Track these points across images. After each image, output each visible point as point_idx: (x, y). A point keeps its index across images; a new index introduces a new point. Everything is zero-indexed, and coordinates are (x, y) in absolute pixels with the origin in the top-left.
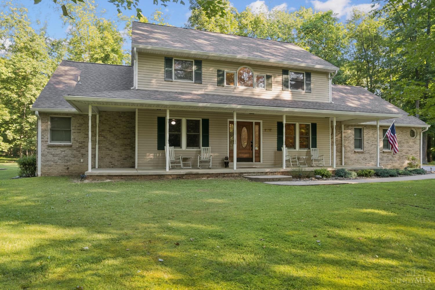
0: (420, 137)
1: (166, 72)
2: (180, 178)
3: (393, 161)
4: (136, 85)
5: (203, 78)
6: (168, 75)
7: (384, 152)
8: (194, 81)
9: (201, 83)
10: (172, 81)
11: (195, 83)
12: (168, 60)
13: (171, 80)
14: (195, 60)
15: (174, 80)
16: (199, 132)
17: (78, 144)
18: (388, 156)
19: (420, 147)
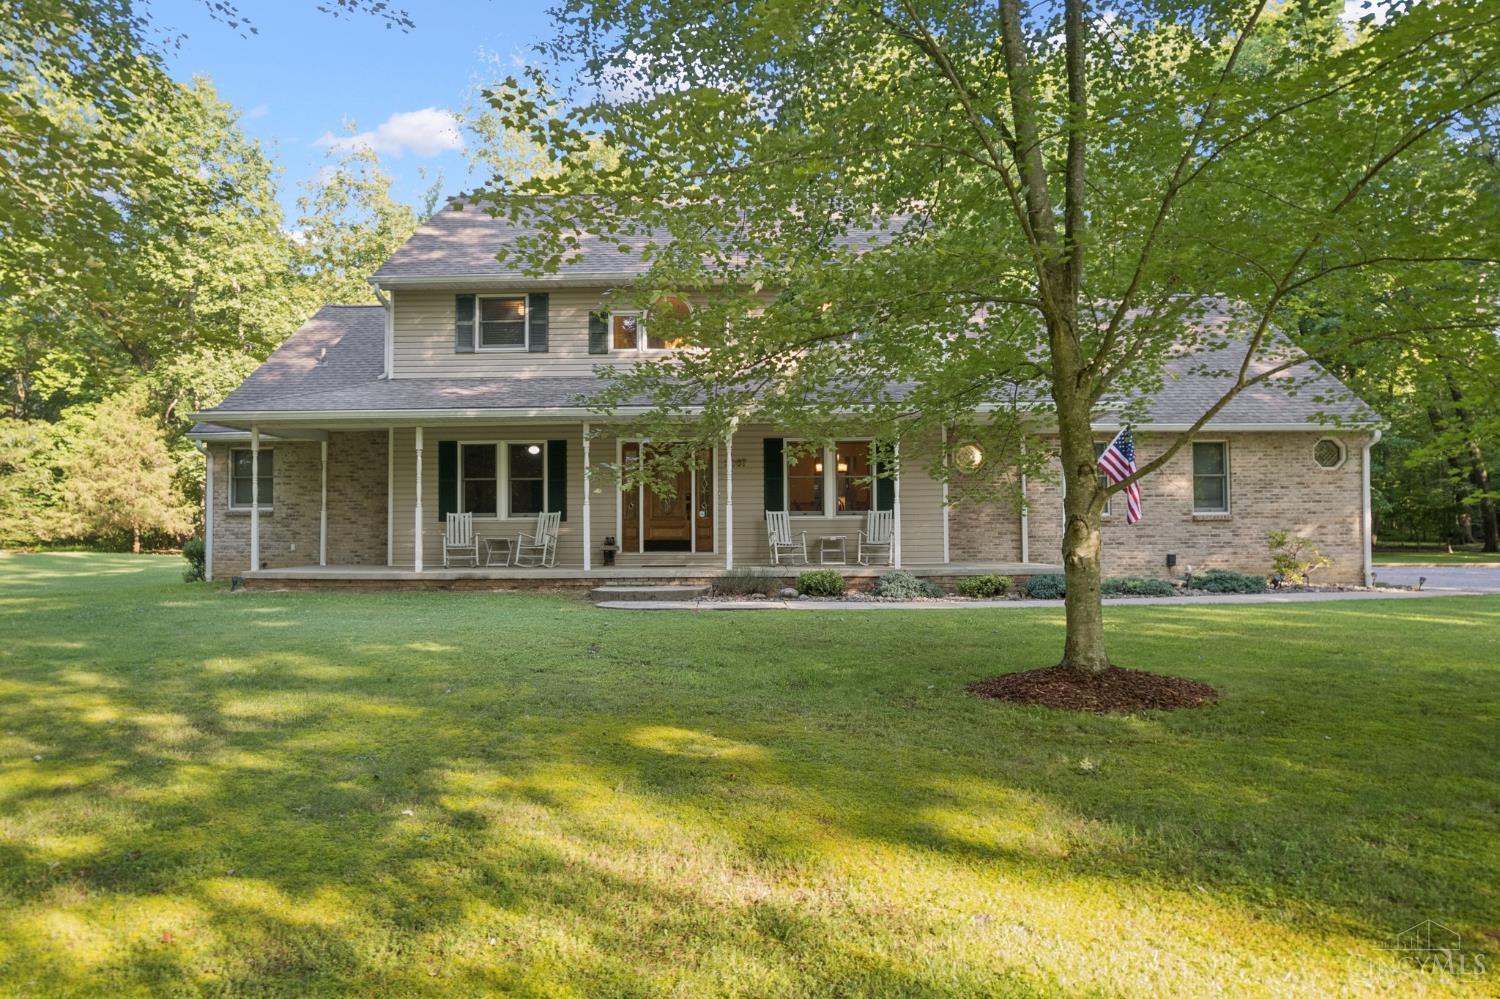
0: (1361, 465)
1: (459, 328)
2: (442, 588)
3: (1239, 550)
4: (390, 371)
5: (551, 337)
6: (464, 337)
7: (1195, 520)
8: (527, 348)
9: (547, 351)
10: (473, 353)
11: (531, 352)
12: (464, 301)
13: (468, 349)
14: (531, 295)
15: (477, 349)
16: (541, 474)
17: (284, 509)
18: (1217, 532)
19: (1362, 501)
